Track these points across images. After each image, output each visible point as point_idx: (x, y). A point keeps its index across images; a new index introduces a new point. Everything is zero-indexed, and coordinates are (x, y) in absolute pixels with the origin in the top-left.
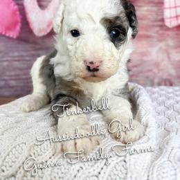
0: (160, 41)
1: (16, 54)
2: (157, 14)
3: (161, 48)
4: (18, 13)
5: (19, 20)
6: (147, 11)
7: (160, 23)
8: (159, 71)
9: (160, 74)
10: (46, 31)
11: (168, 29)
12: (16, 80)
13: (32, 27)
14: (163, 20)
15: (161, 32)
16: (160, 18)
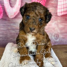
0: (55, 21)
1: (2, 25)
2: (55, 11)
3: (55, 23)
4: (2, 9)
5: (2, 11)
6: (52, 10)
7: (56, 14)
8: (54, 31)
9: (55, 32)
10: (14, 16)
11: (58, 16)
12: (2, 34)
13: (8, 14)
14: (57, 13)
15: (56, 17)
16: (56, 12)
